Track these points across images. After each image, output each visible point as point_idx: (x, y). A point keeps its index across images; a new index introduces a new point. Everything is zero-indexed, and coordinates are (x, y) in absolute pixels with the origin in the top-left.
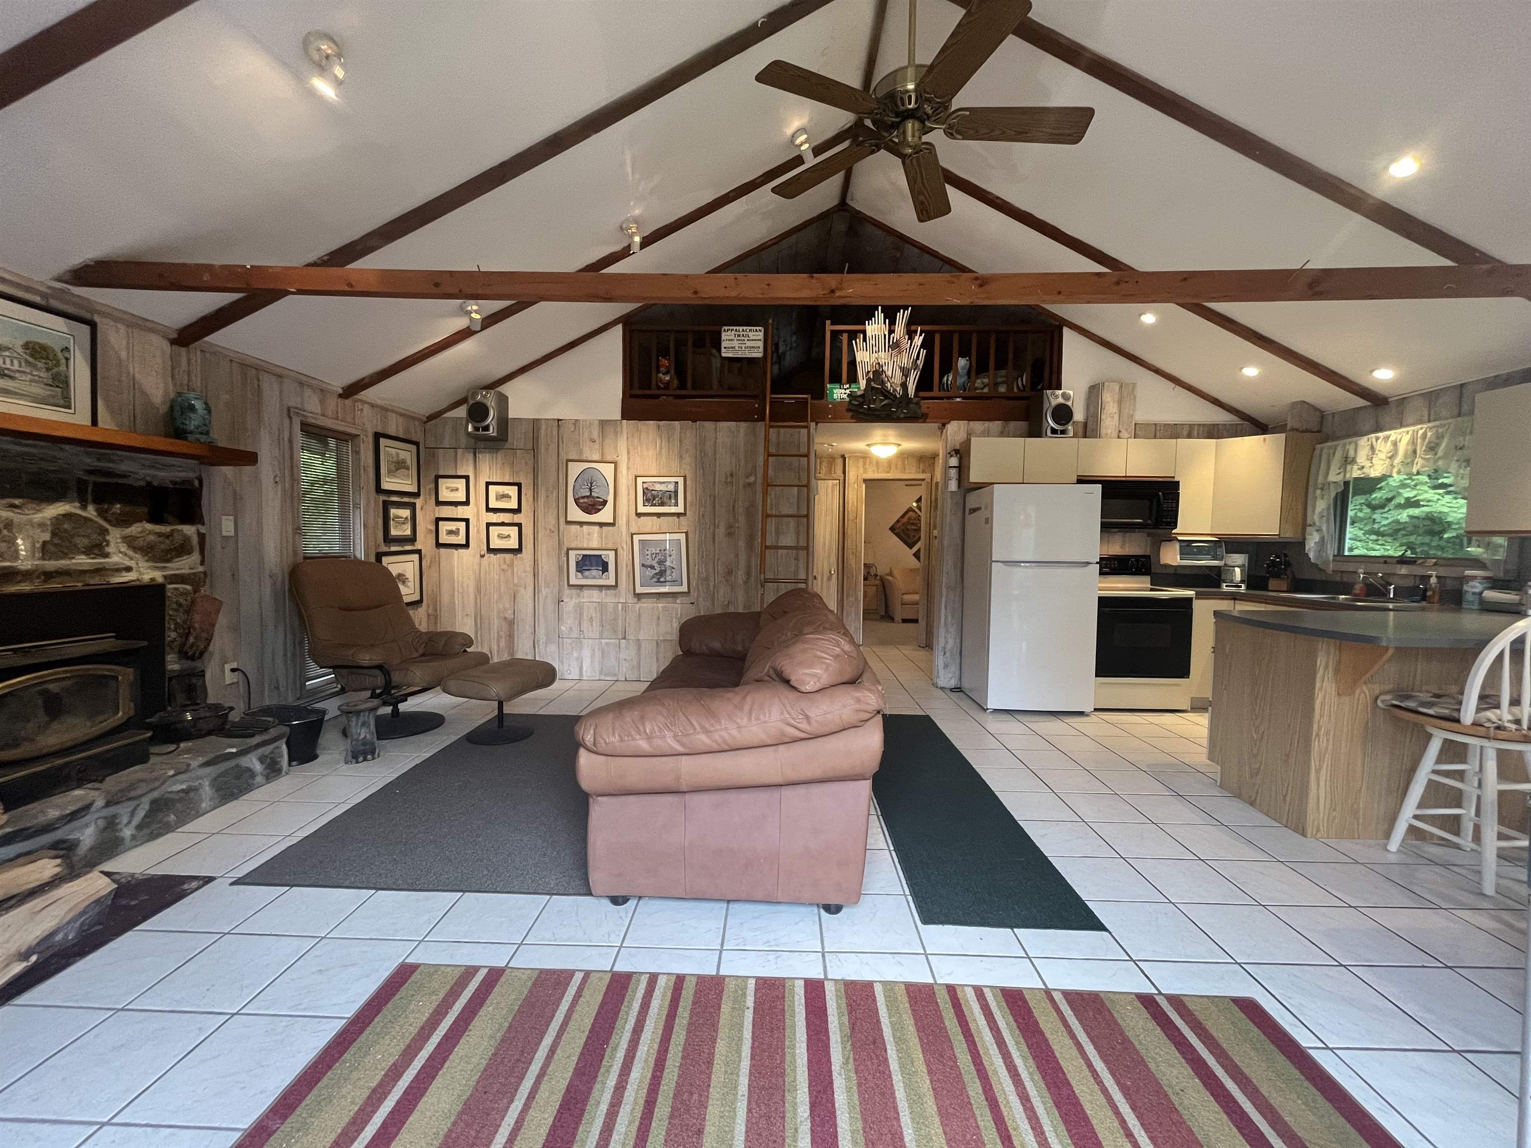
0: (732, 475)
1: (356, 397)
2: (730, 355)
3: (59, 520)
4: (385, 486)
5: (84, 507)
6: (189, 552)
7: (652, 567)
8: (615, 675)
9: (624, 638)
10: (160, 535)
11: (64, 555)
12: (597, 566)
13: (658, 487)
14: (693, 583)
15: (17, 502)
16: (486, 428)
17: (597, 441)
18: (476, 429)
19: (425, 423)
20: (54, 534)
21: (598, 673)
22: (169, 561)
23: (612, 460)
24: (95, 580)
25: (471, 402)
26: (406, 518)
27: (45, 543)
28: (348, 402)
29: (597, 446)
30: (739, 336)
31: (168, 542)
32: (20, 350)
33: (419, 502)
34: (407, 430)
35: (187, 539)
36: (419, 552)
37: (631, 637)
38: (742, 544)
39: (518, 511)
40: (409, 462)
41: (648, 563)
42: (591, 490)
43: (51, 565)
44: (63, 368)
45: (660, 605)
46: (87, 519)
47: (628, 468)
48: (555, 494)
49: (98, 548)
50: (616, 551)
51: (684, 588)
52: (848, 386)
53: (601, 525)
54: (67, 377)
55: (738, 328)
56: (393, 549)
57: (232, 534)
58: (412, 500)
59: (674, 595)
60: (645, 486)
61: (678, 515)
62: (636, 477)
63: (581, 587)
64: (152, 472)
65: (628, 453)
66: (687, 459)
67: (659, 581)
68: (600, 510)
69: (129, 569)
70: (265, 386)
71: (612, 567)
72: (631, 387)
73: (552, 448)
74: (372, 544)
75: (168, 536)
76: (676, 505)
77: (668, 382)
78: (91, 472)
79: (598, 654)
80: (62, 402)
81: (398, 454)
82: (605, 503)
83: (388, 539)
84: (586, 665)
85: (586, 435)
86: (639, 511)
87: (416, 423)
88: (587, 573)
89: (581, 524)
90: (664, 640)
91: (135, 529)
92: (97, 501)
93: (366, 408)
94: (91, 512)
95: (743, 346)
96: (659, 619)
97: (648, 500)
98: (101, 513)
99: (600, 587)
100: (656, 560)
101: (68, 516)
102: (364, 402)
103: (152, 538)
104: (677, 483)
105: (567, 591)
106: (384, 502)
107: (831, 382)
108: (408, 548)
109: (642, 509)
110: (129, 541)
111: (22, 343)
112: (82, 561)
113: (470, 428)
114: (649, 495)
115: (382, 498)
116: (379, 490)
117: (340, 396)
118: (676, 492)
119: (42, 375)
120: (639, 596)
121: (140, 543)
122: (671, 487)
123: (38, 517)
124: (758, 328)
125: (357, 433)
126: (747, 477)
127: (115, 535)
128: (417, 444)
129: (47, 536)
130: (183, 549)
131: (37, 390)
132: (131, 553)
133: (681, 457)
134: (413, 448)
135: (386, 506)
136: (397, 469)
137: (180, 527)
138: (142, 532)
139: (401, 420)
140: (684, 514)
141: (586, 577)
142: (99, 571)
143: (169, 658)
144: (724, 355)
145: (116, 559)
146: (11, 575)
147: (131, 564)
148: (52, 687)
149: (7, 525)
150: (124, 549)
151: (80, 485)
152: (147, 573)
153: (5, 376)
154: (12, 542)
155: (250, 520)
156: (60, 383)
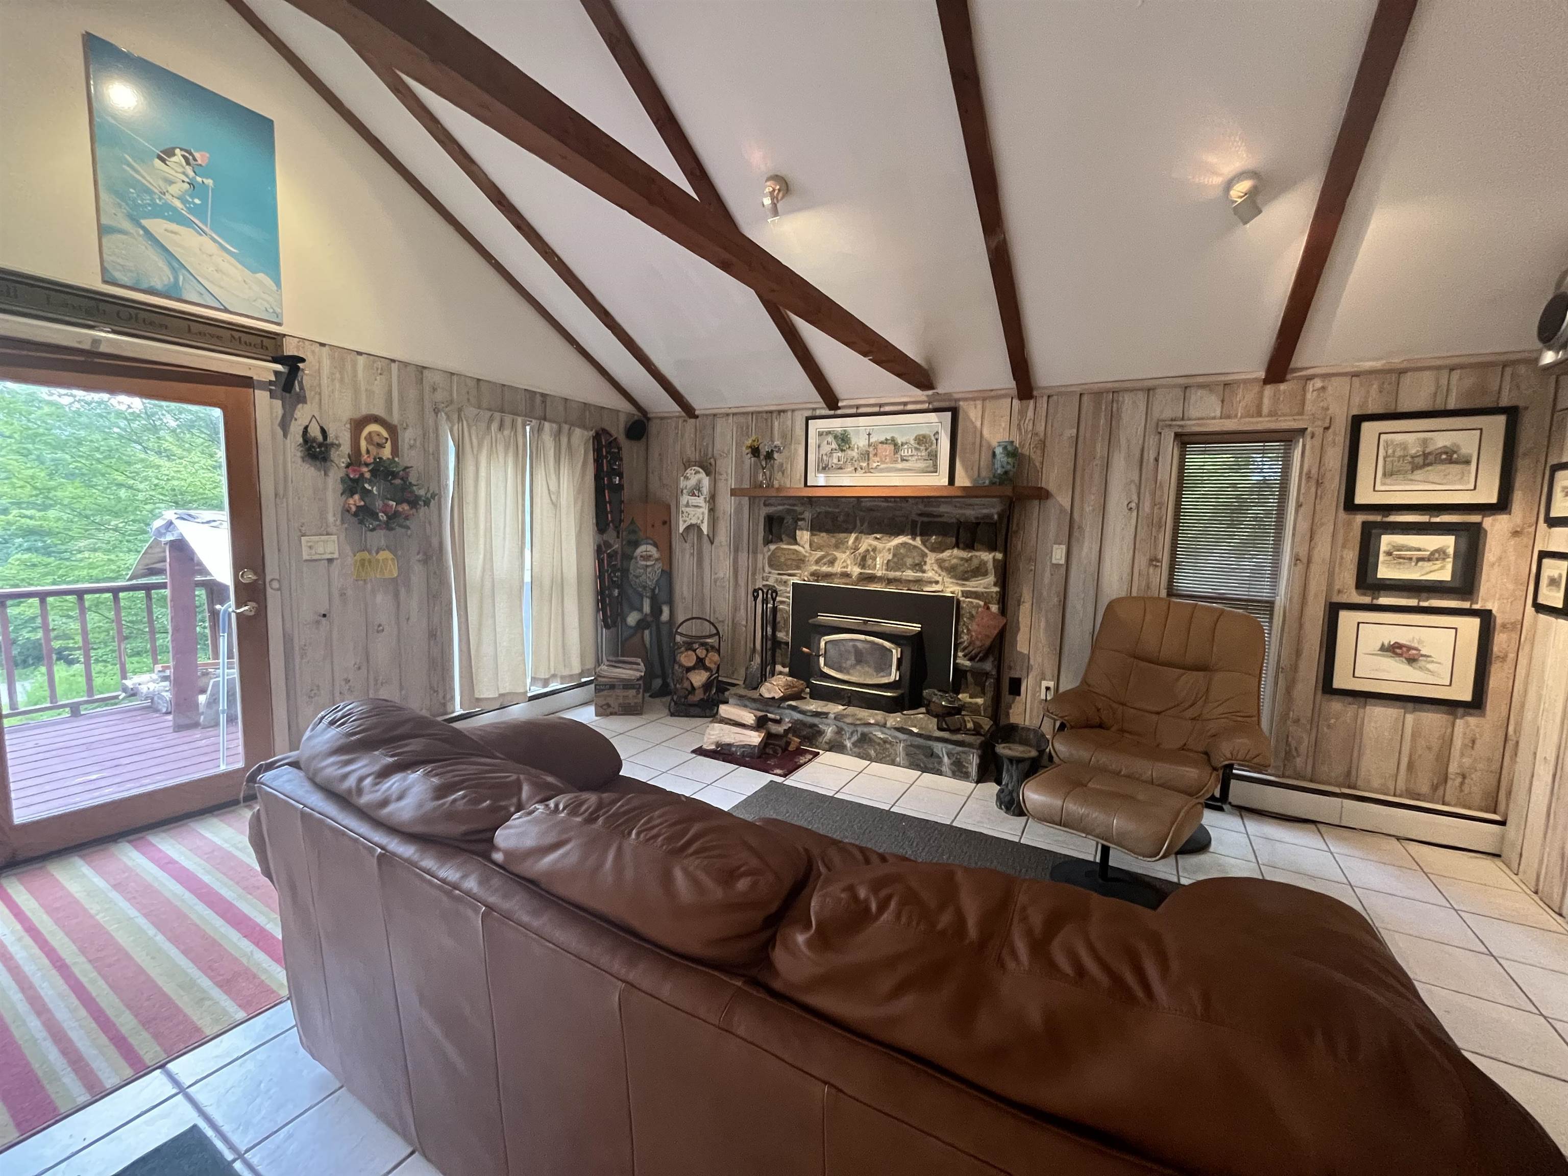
1: (1299, 373)
3: (897, 547)
4: (1371, 499)
5: (914, 539)
6: (985, 574)
10: (962, 559)
11: (898, 569)
15: (878, 536)
20: (894, 555)
22: (966, 579)
24: (915, 588)
26: (1442, 551)
27: (889, 561)
28: (1292, 385)
31: (966, 565)
32: (912, 442)
33: (1494, 520)
34: (1477, 393)
35: (983, 563)
36: (1481, 613)
40: (1468, 450)
43: (892, 574)
44: (934, 447)
46: (915, 547)
49: (919, 566)
54: (936, 452)
56: (1383, 601)
57: (1063, 562)
58: (1475, 518)
64: (961, 511)
69: (937, 582)
70: (1127, 407)
74: (1317, 588)
75: (969, 560)
78: (921, 515)
80: (932, 469)
81: (1433, 441)
83: (1370, 584)
91: (946, 554)
92: (921, 535)
93: (1336, 382)
94: (918, 542)
98: (924, 543)
101: (904, 544)
102: (1323, 376)
103: (954, 561)
110: (940, 563)
111: (913, 437)
112: (910, 575)
115: (1360, 518)
116: (1351, 507)
117: (1266, 381)
119: (923, 454)
121: (947, 564)
123: (889, 545)
125: (1301, 426)
127: (931, 558)
128: (1508, 411)
129: (890, 557)
130: (979, 571)
131: (921, 465)
132: (940, 571)
134: (1494, 420)
135: (1372, 530)
137: (977, 554)
138: (950, 556)
139: (1453, 376)
142: (918, 581)
143: (959, 654)
145: (930, 574)
146: (872, 578)
147: (939, 579)
148: (859, 645)
149: (874, 550)
150: (936, 568)
151: (914, 523)
152: (950, 588)
153: (903, 460)
154: (874, 559)
155: (1086, 550)
156: (933, 456)
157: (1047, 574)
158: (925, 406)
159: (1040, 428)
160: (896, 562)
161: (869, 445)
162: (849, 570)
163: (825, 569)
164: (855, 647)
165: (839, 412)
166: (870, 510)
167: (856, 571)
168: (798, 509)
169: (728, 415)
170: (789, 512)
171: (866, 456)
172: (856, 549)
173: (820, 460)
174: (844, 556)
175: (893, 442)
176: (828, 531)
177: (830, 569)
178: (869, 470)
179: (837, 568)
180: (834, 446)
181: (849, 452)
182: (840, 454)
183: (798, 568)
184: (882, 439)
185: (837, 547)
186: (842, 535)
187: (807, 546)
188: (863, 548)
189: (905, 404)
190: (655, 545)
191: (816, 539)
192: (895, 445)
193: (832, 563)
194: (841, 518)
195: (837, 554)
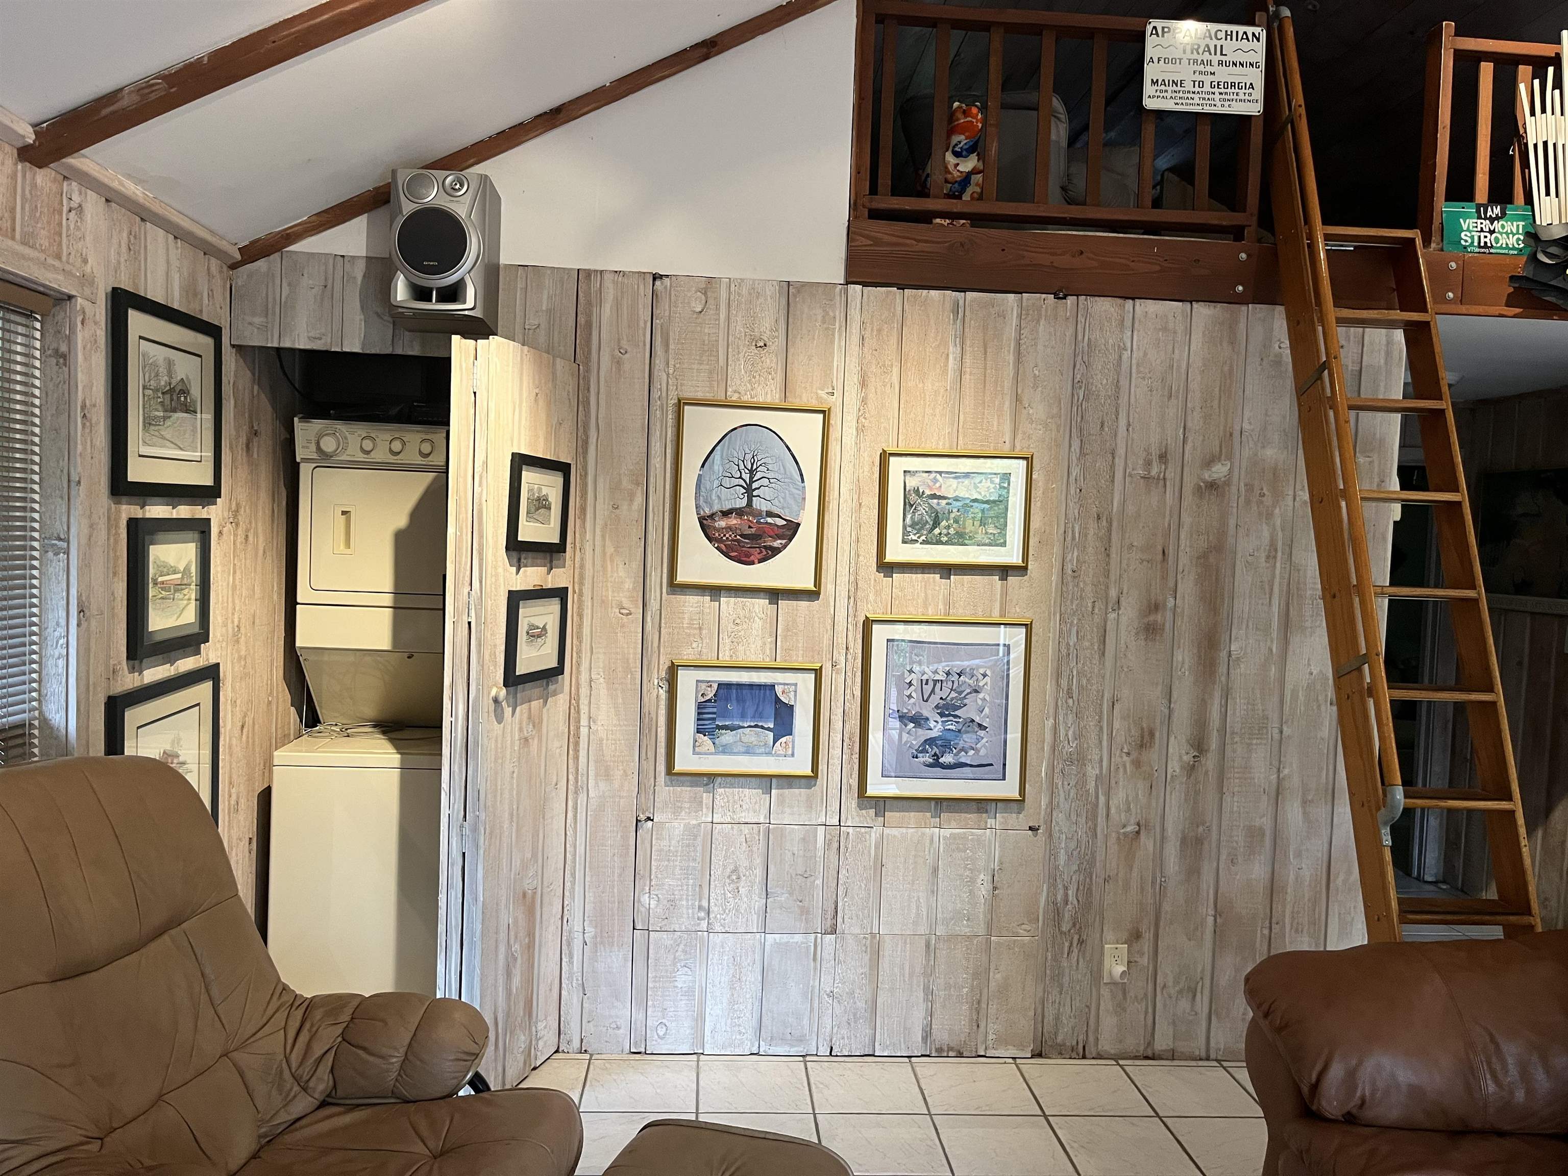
0: (1163, 457)
1: (71, 160)
2: (1168, 105)
4: (137, 472)
7: (918, 720)
8: (801, 1040)
9: (833, 931)
12: (759, 715)
13: (950, 488)
14: (1040, 768)
16: (453, 293)
17: (772, 347)
18: (422, 294)
19: (234, 266)
21: (750, 1034)
23: (814, 404)
25: (408, 208)
26: (187, 570)
28: (44, 178)
29: (771, 360)
30: (1194, 48)
33: (215, 513)
34: (191, 291)
36: (211, 673)
37: (849, 925)
38: (1184, 657)
40: (195, 392)
41: (914, 706)
42: (749, 491)
45: (946, 833)
47: (861, 429)
48: (639, 499)
50: (818, 673)
51: (1009, 789)
52: (1497, 210)
53: (775, 595)
55: (1185, 25)
56: (154, 674)
58: (200, 512)
59: (981, 805)
60: (912, 483)
61: (1004, 571)
62: (885, 458)
63: (709, 779)
65: (863, 384)
66: (1038, 409)
67: (936, 764)
68: (776, 551)
71: (802, 722)
72: (873, 191)
73: (635, 362)
76: (999, 541)
77: (966, 179)
79: (752, 977)
81: (170, 363)
82: (792, 529)
84: (715, 1011)
85: (739, 327)
86: (890, 558)
87: (214, 263)
88: (727, 737)
89: (715, 591)
90: (951, 938)
93: (93, 203)
95: (1207, 79)
96: (935, 870)
97: (916, 525)
99: (767, 781)
100: (935, 700)
102: (88, 182)
104: (1006, 477)
105: (664, 791)
106: (133, 524)
107: (1451, 197)
108: (187, 664)
109: (897, 551)
113: (401, 292)
114: (922, 510)
115: (129, 510)
116: (120, 485)
117: (28, 155)
118: (1000, 503)
120: (882, 805)
122: (987, 490)
124: (1250, 30)
125: (67, 288)
126: (1209, 462)
128: (212, 331)
133: (1018, 399)
134: (206, 342)
135: (139, 536)
139: (177, 250)
140: (1021, 570)
141: (725, 750)
144: (1150, 104)
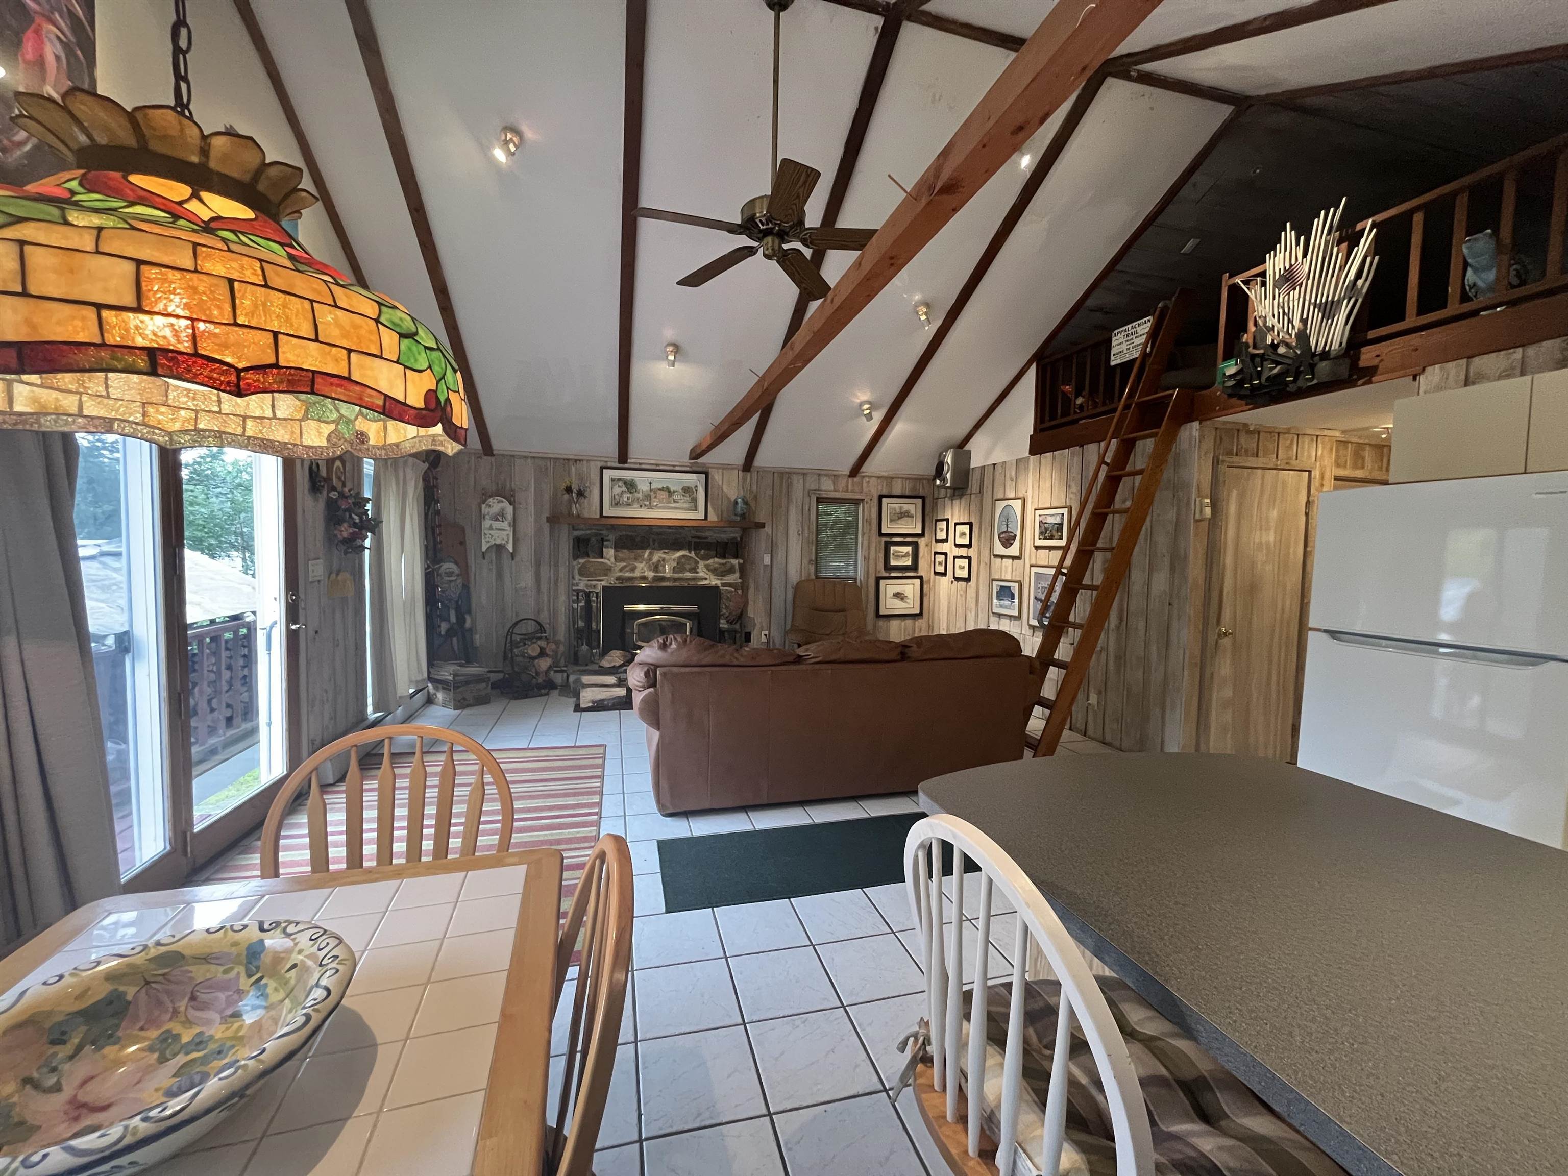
1: (860, 474)
2: (1119, 362)
3: (681, 558)
4: (886, 530)
5: (690, 552)
6: (734, 572)
7: (1041, 601)
10: (720, 564)
11: (681, 572)
12: (1008, 597)
13: (1050, 520)
15: (665, 551)
16: (944, 480)
17: (1014, 480)
20: (679, 563)
22: (723, 576)
23: (1022, 496)
24: (692, 583)
26: (908, 553)
27: (674, 567)
28: (858, 479)
29: (1014, 484)
30: (1128, 336)
31: (722, 567)
32: (680, 491)
33: (922, 540)
34: (913, 488)
35: (733, 566)
36: (920, 578)
39: (969, 546)
40: (913, 512)
41: (1040, 596)
42: (1007, 525)
43: (676, 576)
44: (694, 495)
46: (691, 557)
47: (1032, 502)
48: (989, 530)
49: (694, 570)
50: (1020, 583)
53: (1012, 558)
54: (696, 498)
55: (1126, 327)
56: (893, 575)
57: (769, 563)
58: (915, 539)
60: (1041, 519)
61: (1062, 548)
62: (1036, 511)
64: (719, 535)
65: (1032, 487)
66: (1075, 488)
68: (1013, 544)
69: (706, 579)
70: (795, 482)
71: (1017, 598)
72: (1043, 421)
73: (990, 490)
74: (872, 570)
75: (723, 564)
76: (1061, 538)
77: (1081, 405)
78: (692, 538)
80: (694, 509)
81: (901, 507)
82: (1016, 537)
83: (888, 567)
85: (1008, 475)
86: (1036, 545)
87: (924, 481)
88: (1002, 603)
89: (1002, 557)
91: (710, 561)
92: (695, 549)
93: (873, 480)
94: (693, 554)
95: (1130, 346)
97: (1041, 533)
98: (697, 555)
99: (1009, 617)
100: (1045, 594)
101: (684, 556)
102: (867, 475)
103: (715, 565)
104: (1063, 515)
105: (992, 618)
107: (1224, 359)
108: (909, 574)
109: (1039, 543)
110: (707, 567)
111: (681, 488)
112: (688, 575)
114: (1043, 528)
115: (884, 539)
116: (881, 534)
117: (851, 476)
118: (1062, 524)
119: (688, 499)
120: (1033, 628)
121: (712, 567)
122: (1058, 520)
123: (673, 557)
124: (1146, 319)
125: (862, 497)
127: (701, 564)
128: (921, 497)
129: (675, 564)
130: (731, 571)
131: (686, 505)
132: (707, 572)
133: (1068, 484)
134: (917, 500)
135: (887, 545)
136: (899, 518)
137: (729, 560)
138: (713, 562)
139: (906, 482)
141: (1002, 607)
142: (694, 579)
143: (722, 621)
144: (1113, 364)
145: (701, 574)
146: (663, 579)
147: (707, 577)
148: (663, 623)
149: (664, 560)
150: (705, 570)
151: (690, 542)
152: (714, 581)
153: (675, 502)
154: (664, 566)
155: (781, 555)
156: (694, 500)
157: (762, 571)
158: (688, 469)
159: (754, 488)
160: (680, 566)
161: (651, 490)
162: (646, 574)
163: (627, 575)
164: (660, 625)
165: (626, 466)
166: (658, 534)
167: (650, 574)
168: (604, 532)
169: (526, 457)
170: (596, 535)
171: (648, 497)
172: (650, 559)
173: (613, 498)
174: (641, 565)
175: (668, 490)
176: (629, 549)
177: (631, 575)
178: (650, 507)
179: (637, 574)
180: (624, 489)
181: (636, 494)
182: (629, 495)
183: (606, 575)
184: (660, 487)
185: (636, 559)
186: (639, 551)
187: (613, 559)
188: (655, 558)
189: (674, 466)
190: (456, 563)
191: (620, 554)
192: (669, 492)
193: (633, 570)
194: (638, 539)
195: (637, 564)
